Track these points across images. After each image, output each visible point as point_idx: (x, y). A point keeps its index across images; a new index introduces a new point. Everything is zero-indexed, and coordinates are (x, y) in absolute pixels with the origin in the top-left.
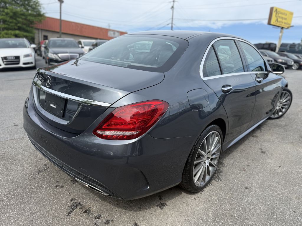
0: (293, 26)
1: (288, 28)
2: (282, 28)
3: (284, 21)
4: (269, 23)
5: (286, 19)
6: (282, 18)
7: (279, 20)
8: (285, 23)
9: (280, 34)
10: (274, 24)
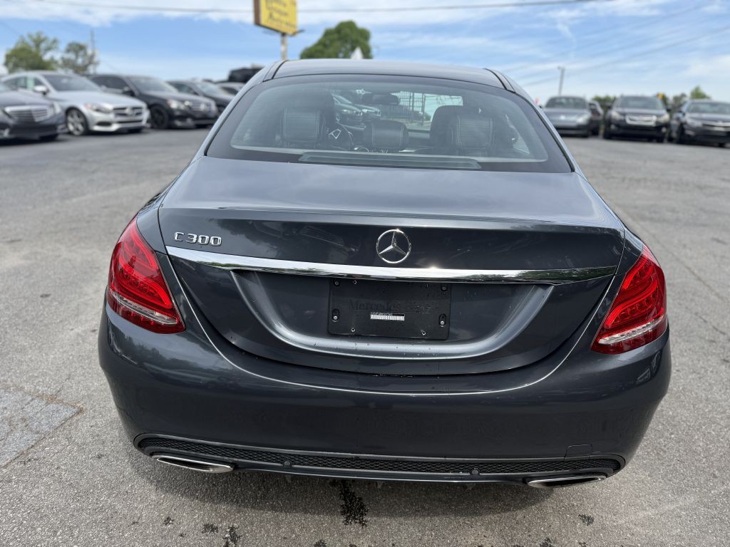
0: (301, 31)
1: (294, 34)
2: (284, 34)
3: (284, 19)
4: (257, 22)
5: (286, 14)
6: (279, 12)
7: (276, 15)
8: (288, 24)
9: (283, 48)
10: (268, 24)
